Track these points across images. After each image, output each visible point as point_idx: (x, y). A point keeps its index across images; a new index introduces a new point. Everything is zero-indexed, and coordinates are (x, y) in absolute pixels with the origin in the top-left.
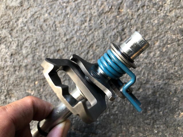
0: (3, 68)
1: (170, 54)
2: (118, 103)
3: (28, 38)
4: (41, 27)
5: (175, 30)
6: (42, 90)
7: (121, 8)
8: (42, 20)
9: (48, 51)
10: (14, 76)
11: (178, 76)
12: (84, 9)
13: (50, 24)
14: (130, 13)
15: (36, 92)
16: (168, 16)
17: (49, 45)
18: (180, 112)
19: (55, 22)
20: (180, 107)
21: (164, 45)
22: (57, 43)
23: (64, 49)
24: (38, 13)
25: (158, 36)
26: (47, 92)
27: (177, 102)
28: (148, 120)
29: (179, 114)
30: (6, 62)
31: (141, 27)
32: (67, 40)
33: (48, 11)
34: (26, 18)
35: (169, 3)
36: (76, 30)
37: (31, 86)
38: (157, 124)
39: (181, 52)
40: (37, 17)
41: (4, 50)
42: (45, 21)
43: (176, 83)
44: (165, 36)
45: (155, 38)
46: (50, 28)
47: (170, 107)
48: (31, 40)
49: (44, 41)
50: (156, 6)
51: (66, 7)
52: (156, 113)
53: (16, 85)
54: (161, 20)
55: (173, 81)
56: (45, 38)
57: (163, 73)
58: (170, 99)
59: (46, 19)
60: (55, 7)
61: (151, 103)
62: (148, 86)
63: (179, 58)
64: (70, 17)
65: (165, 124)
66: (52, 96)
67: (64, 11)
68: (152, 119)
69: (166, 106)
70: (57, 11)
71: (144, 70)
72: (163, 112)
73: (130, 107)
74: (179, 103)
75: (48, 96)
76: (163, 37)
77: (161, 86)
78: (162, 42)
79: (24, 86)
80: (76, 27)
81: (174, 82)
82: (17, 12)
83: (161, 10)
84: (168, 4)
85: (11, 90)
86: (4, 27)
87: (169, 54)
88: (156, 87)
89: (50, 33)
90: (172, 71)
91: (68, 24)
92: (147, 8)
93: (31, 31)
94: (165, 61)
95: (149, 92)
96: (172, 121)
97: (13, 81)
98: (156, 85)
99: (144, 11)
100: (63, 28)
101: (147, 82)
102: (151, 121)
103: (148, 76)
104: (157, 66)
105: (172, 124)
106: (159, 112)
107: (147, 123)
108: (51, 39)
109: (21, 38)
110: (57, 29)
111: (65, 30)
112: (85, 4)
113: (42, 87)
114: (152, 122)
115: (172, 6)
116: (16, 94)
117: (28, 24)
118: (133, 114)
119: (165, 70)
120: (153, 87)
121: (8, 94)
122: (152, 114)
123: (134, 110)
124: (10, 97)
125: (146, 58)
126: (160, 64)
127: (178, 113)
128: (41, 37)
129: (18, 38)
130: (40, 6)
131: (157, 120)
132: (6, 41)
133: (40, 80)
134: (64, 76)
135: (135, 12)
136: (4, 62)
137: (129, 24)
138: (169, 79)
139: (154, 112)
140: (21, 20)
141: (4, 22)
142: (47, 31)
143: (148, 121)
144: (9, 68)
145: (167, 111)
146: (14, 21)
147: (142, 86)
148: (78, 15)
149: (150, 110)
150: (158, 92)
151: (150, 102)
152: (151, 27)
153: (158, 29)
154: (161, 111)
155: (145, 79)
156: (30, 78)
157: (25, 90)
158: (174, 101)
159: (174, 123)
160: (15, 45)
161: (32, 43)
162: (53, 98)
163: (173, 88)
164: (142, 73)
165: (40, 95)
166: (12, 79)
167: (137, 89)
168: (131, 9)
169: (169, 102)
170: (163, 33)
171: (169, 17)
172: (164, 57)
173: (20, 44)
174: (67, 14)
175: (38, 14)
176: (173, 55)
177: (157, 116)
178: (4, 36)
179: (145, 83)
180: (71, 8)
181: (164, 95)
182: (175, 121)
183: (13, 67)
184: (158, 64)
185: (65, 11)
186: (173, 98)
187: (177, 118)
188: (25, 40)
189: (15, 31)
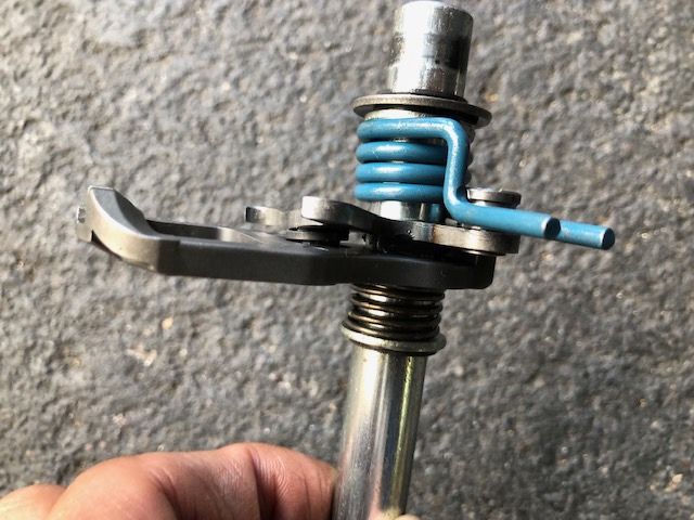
0: (52, 259)
1: (647, 267)
2: (456, 421)
3: (153, 162)
4: (203, 125)
5: (672, 183)
6: (184, 353)
7: (490, 89)
8: (208, 103)
9: (222, 213)
10: (87, 294)
11: (670, 342)
12: (361, 78)
13: (234, 121)
14: (521, 110)
15: (164, 356)
16: (648, 133)
17: (226, 192)
18: (672, 474)
19: (252, 115)
20: (673, 456)
21: (630, 232)
22: (254, 189)
24: (195, 76)
25: (610, 200)
26: (202, 362)
27: (662, 435)
28: (557, 491)
29: (668, 479)
30: (62, 237)
31: (553, 161)
32: (291, 182)
33: (233, 75)
34: (150, 90)
35: (657, 90)
36: (324, 150)
37: (147, 332)
38: (587, 511)
39: (686, 261)
40: (192, 91)
41: (61, 194)
42: (217, 107)
43: (661, 370)
44: (634, 199)
45: (599, 204)
46: (236, 136)
47: (637, 453)
48: (161, 168)
49: (207, 176)
50: (611, 96)
51: (299, 66)
52: (587, 470)
53: (90, 325)
54: (625, 147)
55: (651, 360)
56: (213, 165)
57: (619, 329)
58: (639, 423)
59: (222, 100)
60: (258, 64)
61: (570, 432)
62: (564, 369)
63: (676, 281)
64: (310, 102)
65: (614, 510)
66: (219, 375)
67: (288, 79)
68: (570, 490)
69: (624, 446)
70: (265, 78)
71: (553, 314)
72: (611, 469)
73: (496, 441)
74: (669, 439)
75: (203, 377)
76: (626, 205)
77: (611, 374)
78: (621, 219)
79: (121, 330)
80: (327, 139)
81: (656, 364)
82: (121, 65)
83: (626, 110)
84: (651, 94)
85: (71, 342)
86: (70, 116)
87: (643, 263)
88: (591, 377)
89: (235, 151)
90: (651, 325)
91: (301, 128)
92: (580, 100)
93: (166, 139)
94: (629, 287)
95: (567, 390)
96: (642, 504)
97: (82, 309)
98: (591, 369)
99: (567, 109)
100: (283, 138)
101: (564, 354)
102: (566, 495)
103: (566, 334)
104: (598, 303)
105: (638, 512)
106: (596, 466)
107: (551, 504)
108: (233, 174)
109: (126, 158)
110: (261, 140)
111: (287, 146)
112: (366, 63)
113: (187, 339)
114: (570, 499)
115: (664, 99)
116: (86, 358)
117: (158, 111)
118: (506, 465)
119: (625, 320)
120: (581, 374)
121: (58, 355)
122: (571, 472)
123: (510, 452)
124: (66, 369)
125: (564, 271)
126: (609, 297)
127: (663, 474)
128: (201, 161)
129: (116, 159)
130: (206, 55)
131: (588, 493)
132: (71, 163)
133: (183, 314)
134: (271, 308)
135: (538, 107)
136: (54, 239)
137: (512, 146)
138: (640, 352)
139: (581, 464)
140: (131, 96)
141: (70, 96)
142: (222, 143)
143: (555, 496)
144: (74, 262)
145: (624, 463)
146: (108, 95)
147: (542, 369)
148: (336, 100)
149: (567, 456)
150: (597, 393)
151: (566, 427)
152: (589, 165)
153: (612, 176)
154: (603, 464)
155: (557, 345)
156: (144, 307)
157: (123, 346)
158: (653, 431)
159: (647, 511)
161: (166, 181)
162: (222, 384)
163: (652, 384)
164: (548, 322)
165: (176, 368)
166: (78, 303)
167: (527, 377)
168: (526, 97)
169: (634, 435)
170: (629, 189)
171: (651, 139)
172: (626, 275)
173: (119, 180)
174: (300, 92)
175: (196, 81)
176: (659, 271)
177: (589, 482)
178: (67, 146)
179: (554, 361)
180: (314, 73)
181: (618, 407)
182: (651, 503)
183: (86, 259)
184: (603, 297)
185: (295, 79)
186: (651, 422)
187: (659, 494)
188: (139, 167)
189: (107, 131)
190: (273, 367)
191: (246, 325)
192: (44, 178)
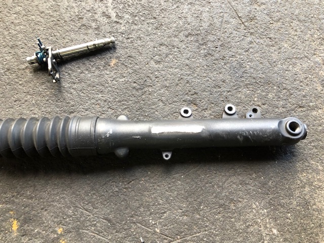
4: (35, 29)
16: (70, 88)
17: (27, 38)
23: (28, 47)
33: (45, 28)
34: (36, 19)
40: (39, 24)
42: (39, 29)
43: (37, 109)
51: (52, 36)
56: (30, 34)
60: (49, 31)
67: (49, 36)
70: (47, 33)
82: (37, 12)
83: (72, 84)
93: (30, 26)
109: (24, 22)
117: (33, 22)
122: (15, 105)
139: (17, 105)
140: (33, 17)
141: (28, 9)
146: (31, 14)
149: (17, 103)
160: (19, 22)
174: (48, 39)
175: (41, 24)
177: (15, 107)
189: (26, 17)
190: (6, 59)
191: (10, 53)
192: (15, 14)
